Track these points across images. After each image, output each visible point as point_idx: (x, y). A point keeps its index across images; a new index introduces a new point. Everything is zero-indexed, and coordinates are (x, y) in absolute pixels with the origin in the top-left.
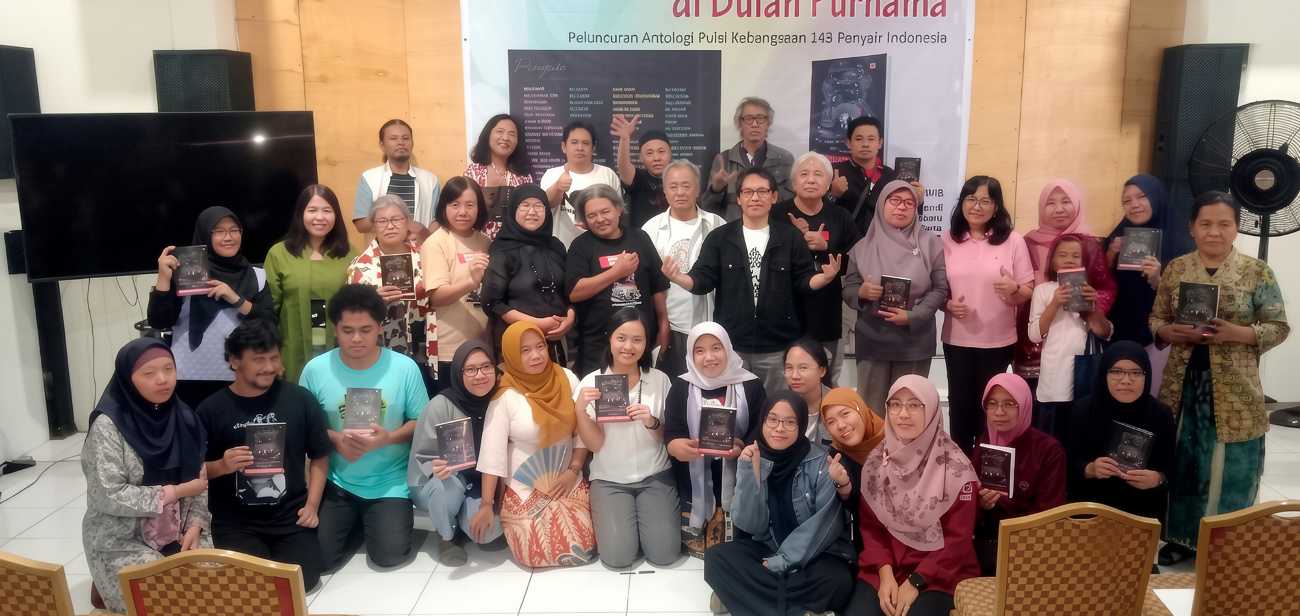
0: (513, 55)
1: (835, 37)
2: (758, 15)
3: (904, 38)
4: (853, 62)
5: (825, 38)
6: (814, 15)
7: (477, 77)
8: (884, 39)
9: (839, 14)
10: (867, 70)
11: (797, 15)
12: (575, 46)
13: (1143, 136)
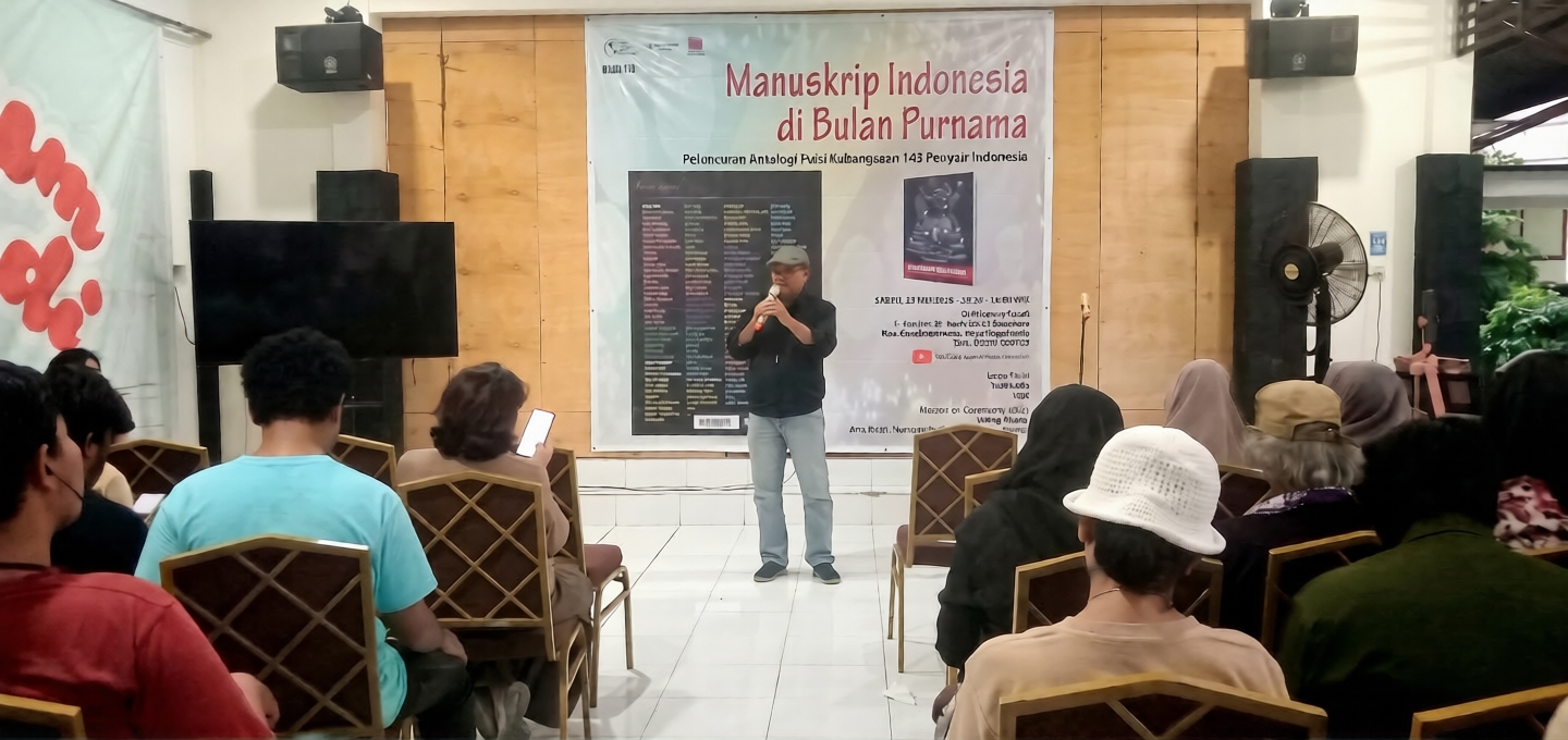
0: (634, 177)
1: (924, 157)
2: (854, 138)
3: (988, 157)
4: (941, 179)
5: (915, 158)
6: (905, 137)
7: (601, 196)
8: (970, 159)
9: (928, 136)
10: (954, 188)
11: (889, 137)
12: (688, 167)
13: (1224, 246)
